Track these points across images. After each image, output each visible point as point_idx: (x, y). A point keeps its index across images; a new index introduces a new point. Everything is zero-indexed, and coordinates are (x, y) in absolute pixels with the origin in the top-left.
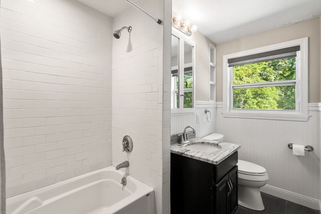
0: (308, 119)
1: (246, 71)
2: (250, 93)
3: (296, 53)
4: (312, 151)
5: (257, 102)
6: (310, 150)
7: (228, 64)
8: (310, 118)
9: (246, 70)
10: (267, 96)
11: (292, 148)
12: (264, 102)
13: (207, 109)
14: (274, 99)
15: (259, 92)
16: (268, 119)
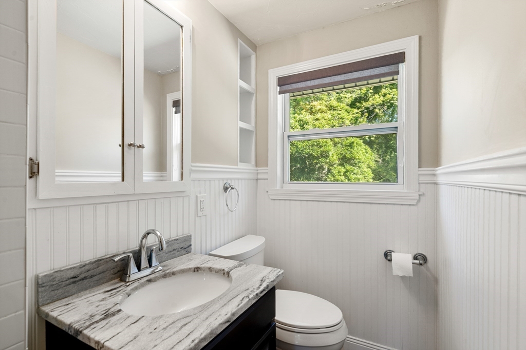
0: (419, 201)
1: (329, 122)
2: (335, 157)
3: (398, 67)
4: (426, 264)
5: (344, 170)
6: (421, 264)
7: (279, 87)
8: (422, 197)
9: (330, 120)
10: (359, 162)
11: (390, 260)
12: (355, 171)
13: (229, 182)
14: (369, 167)
15: (348, 156)
16: (350, 202)
